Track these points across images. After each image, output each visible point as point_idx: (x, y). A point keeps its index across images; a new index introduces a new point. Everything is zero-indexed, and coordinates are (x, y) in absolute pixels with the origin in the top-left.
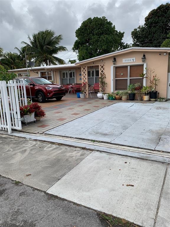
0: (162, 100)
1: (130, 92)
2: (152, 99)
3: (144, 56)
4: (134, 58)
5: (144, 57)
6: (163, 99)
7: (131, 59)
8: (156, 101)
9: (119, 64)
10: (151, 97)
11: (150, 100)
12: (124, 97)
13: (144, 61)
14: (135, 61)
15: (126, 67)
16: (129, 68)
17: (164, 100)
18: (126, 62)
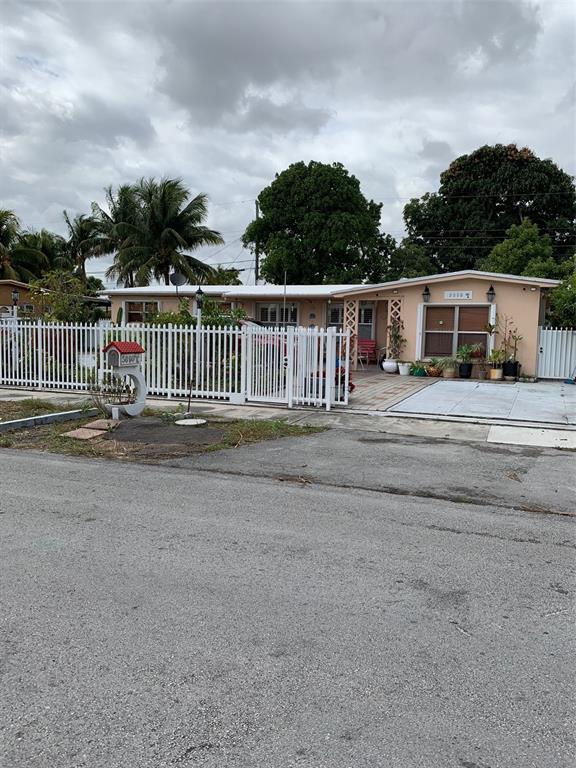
0: (526, 379)
1: (460, 361)
2: (507, 377)
3: (492, 289)
4: (471, 293)
5: (491, 293)
6: (529, 377)
7: (464, 293)
8: (516, 380)
9: (436, 301)
10: (505, 373)
11: (503, 380)
12: (449, 371)
13: (491, 300)
14: (470, 297)
15: (452, 308)
16: (457, 310)
17: (532, 380)
18: (452, 297)
